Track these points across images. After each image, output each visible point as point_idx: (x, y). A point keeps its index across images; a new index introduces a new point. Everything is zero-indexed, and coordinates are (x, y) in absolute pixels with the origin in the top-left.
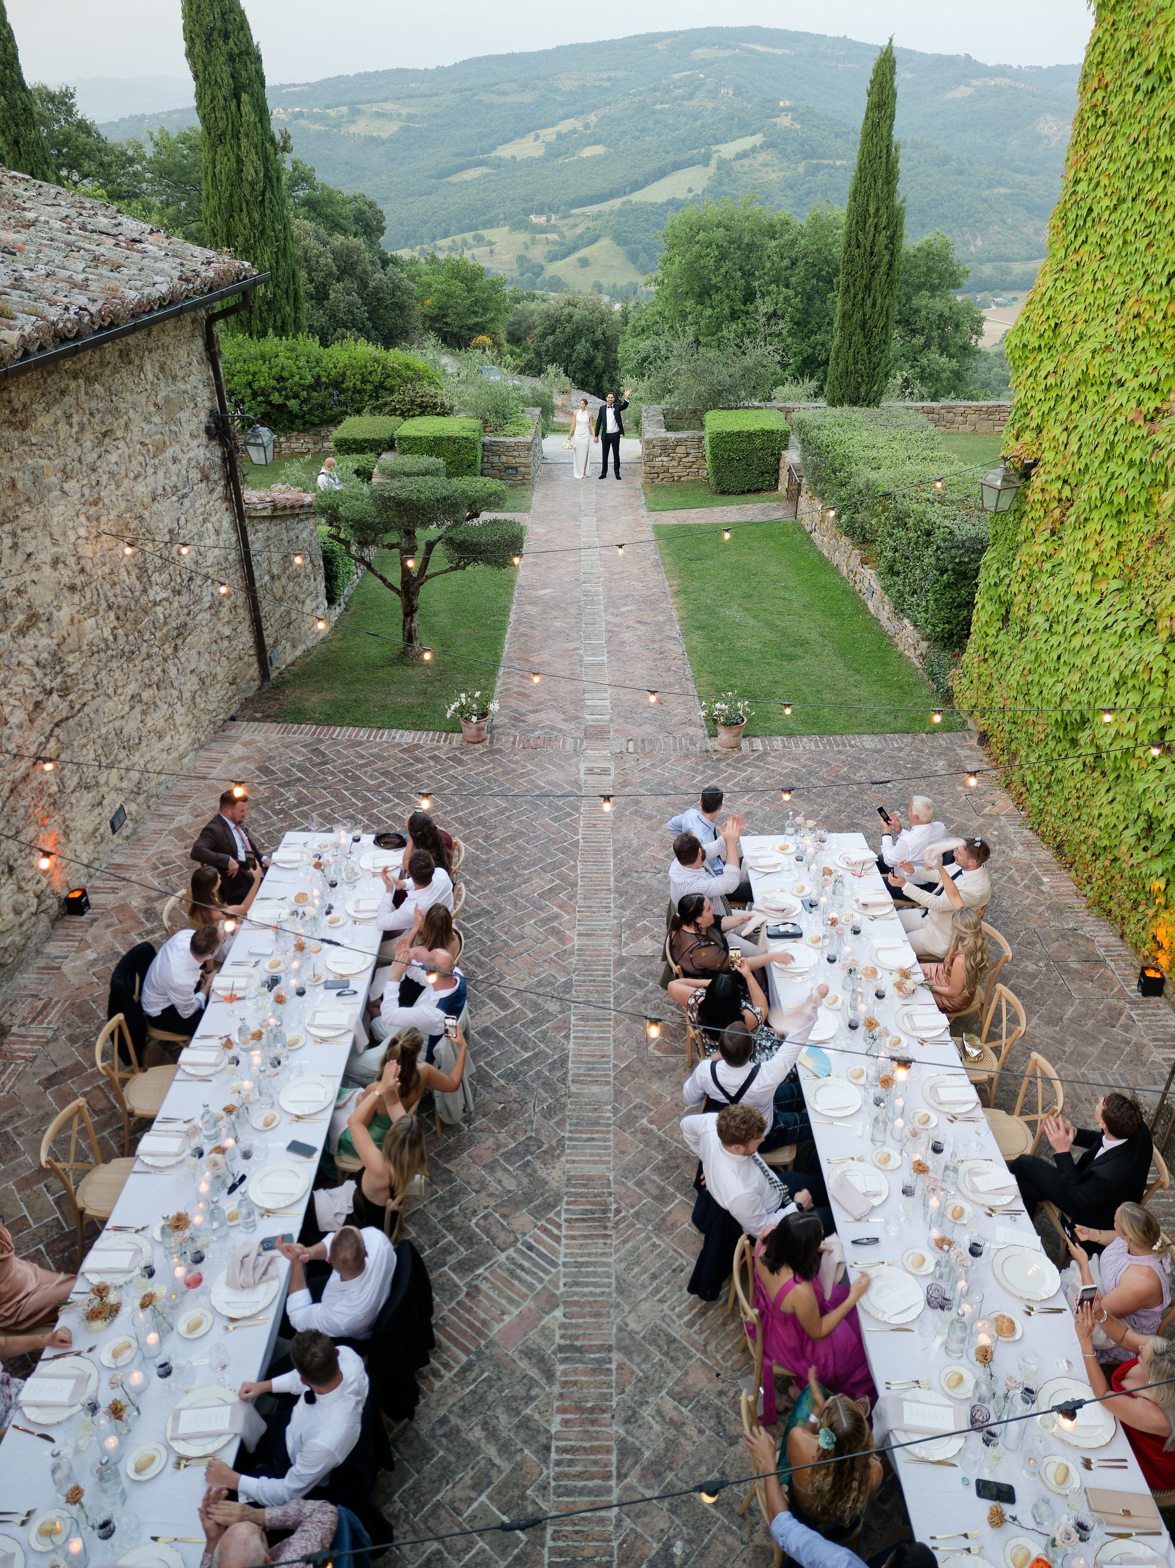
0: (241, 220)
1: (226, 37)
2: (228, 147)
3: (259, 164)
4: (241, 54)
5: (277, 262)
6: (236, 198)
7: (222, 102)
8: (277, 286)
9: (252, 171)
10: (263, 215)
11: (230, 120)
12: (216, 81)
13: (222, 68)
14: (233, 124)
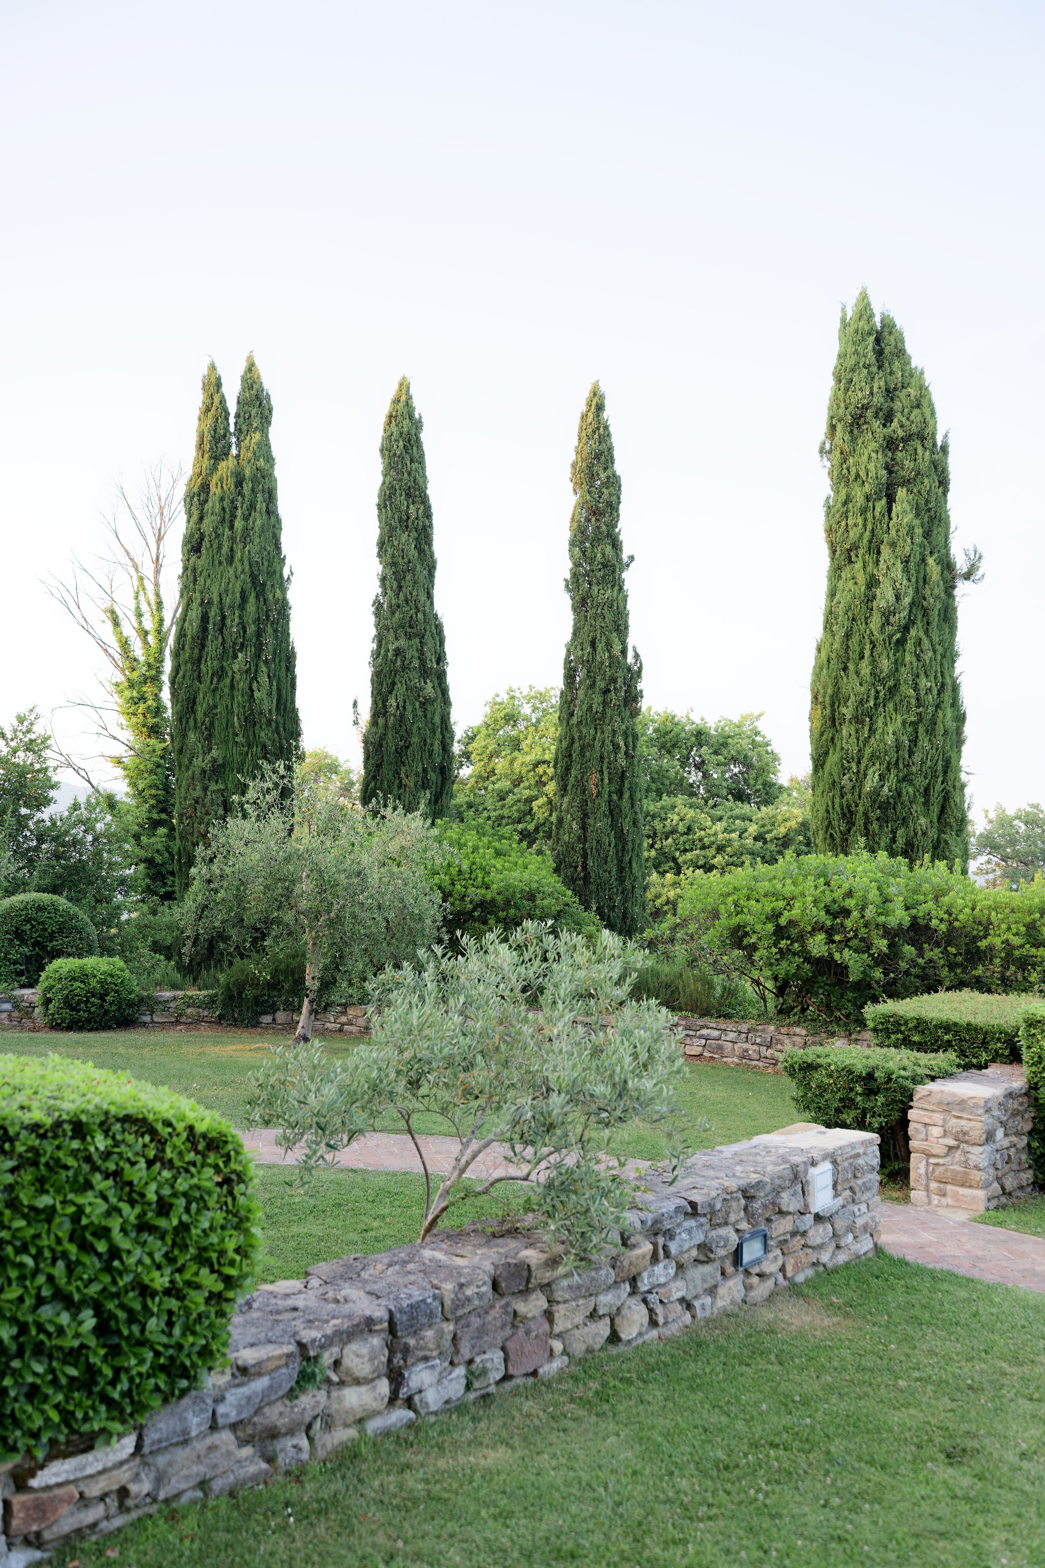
0: (857, 673)
1: (888, 418)
2: (859, 565)
3: (906, 587)
4: (906, 440)
5: (914, 741)
6: (855, 639)
7: (862, 503)
9: (890, 595)
10: (898, 664)
11: (869, 527)
12: (858, 476)
13: (870, 458)
14: (873, 531)
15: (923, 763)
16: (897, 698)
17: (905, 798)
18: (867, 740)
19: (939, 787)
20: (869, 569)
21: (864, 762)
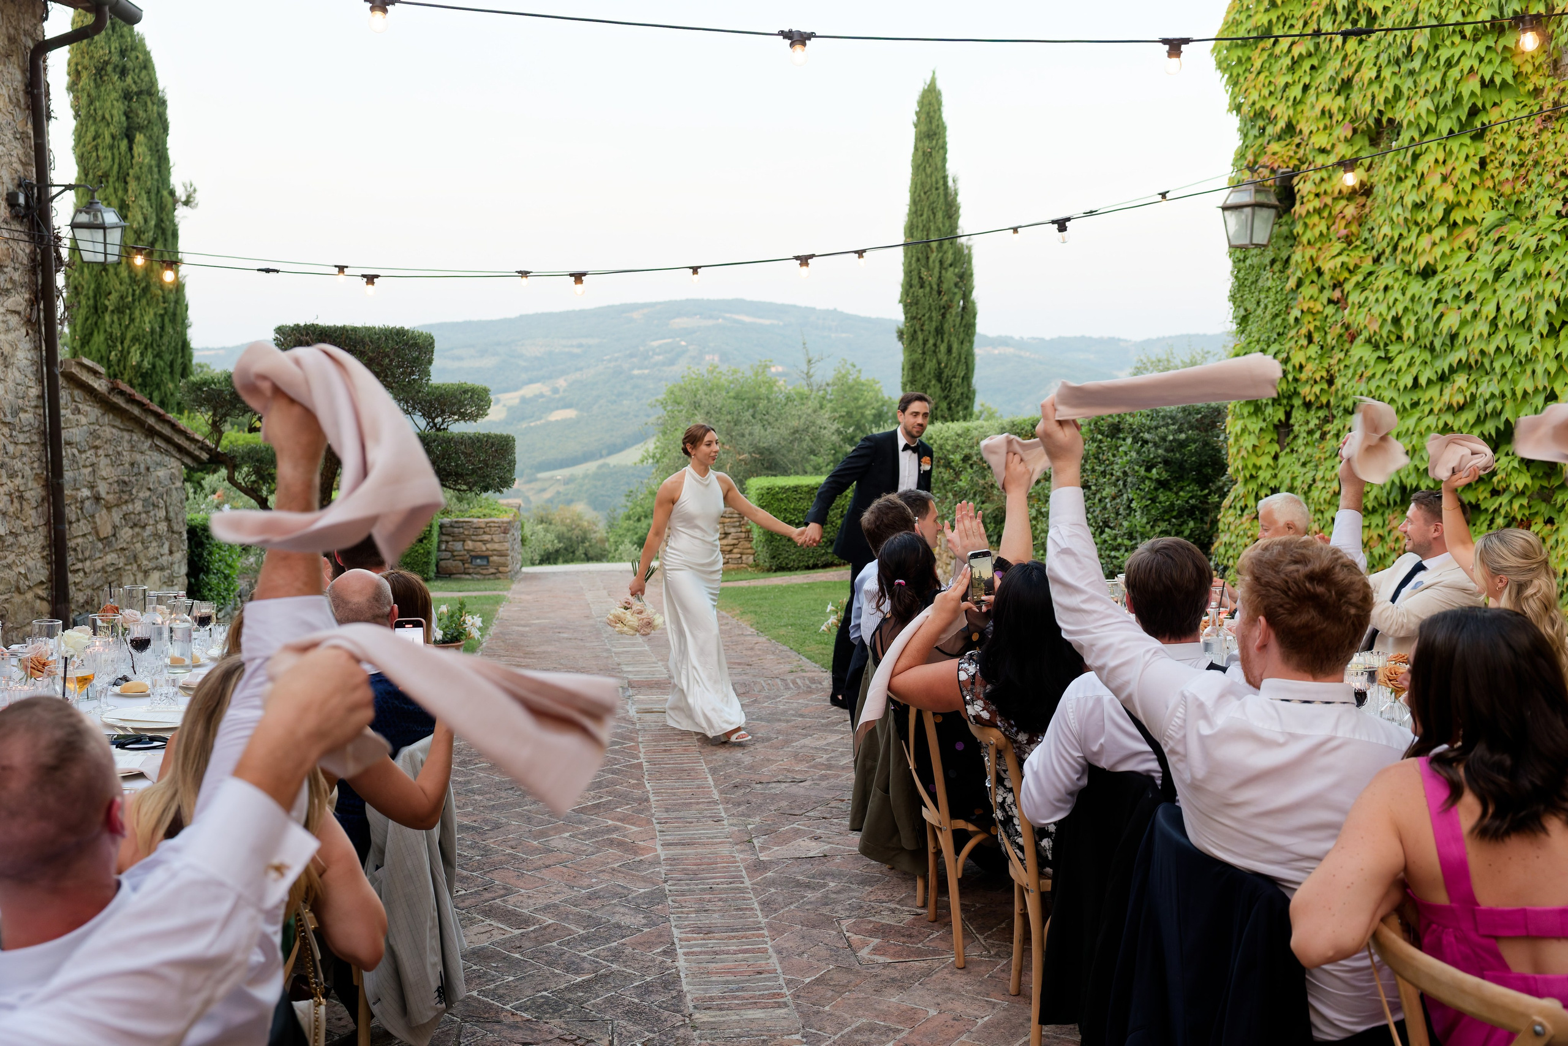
0: (117, 274)
1: (123, 73)
2: (110, 190)
3: (150, 211)
4: (139, 93)
5: (162, 328)
7: (108, 140)
8: (158, 355)
9: (140, 218)
11: (117, 161)
12: (103, 117)
13: (113, 105)
14: (120, 165)
15: (170, 343)
16: (149, 296)
17: (158, 369)
18: (127, 327)
19: (179, 361)
20: (120, 193)
21: (127, 343)
